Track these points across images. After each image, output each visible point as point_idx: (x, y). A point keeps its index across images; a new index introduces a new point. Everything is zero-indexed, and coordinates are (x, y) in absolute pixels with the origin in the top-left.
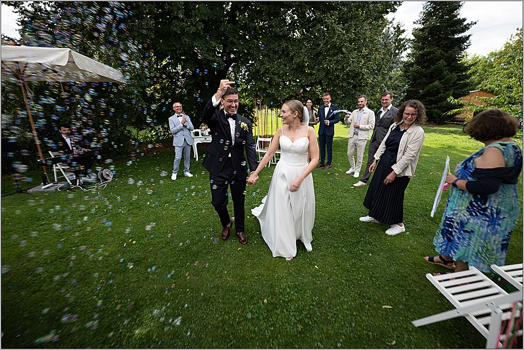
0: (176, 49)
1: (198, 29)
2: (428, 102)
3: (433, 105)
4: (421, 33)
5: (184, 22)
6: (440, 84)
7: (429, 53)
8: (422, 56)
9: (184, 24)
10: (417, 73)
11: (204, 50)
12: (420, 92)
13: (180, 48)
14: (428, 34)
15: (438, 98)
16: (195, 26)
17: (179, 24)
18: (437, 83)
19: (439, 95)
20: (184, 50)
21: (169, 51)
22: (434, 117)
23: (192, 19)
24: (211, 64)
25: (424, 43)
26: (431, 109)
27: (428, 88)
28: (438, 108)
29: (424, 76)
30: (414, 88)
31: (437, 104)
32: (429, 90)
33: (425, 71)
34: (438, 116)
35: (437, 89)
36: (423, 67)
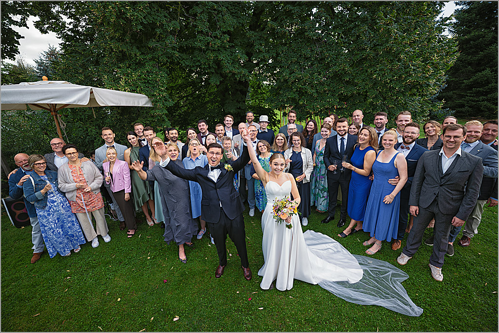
0: (201, 65)
1: (223, 42)
2: (475, 93)
3: (481, 98)
4: (466, 15)
5: (208, 36)
6: (491, 72)
7: (478, 37)
8: (467, 41)
9: (209, 38)
10: (461, 61)
11: (229, 63)
12: (464, 83)
13: (205, 63)
14: (476, 15)
15: (489, 89)
16: (219, 39)
17: (204, 39)
18: (487, 72)
19: (490, 85)
20: (209, 64)
21: (193, 66)
22: (482, 111)
23: (217, 32)
24: (236, 76)
25: (470, 26)
26: (477, 101)
27: (475, 78)
28: (487, 100)
29: (470, 64)
30: (456, 77)
31: (486, 95)
32: (476, 80)
33: (471, 58)
34: (488, 109)
35: (488, 79)
36: (468, 54)
